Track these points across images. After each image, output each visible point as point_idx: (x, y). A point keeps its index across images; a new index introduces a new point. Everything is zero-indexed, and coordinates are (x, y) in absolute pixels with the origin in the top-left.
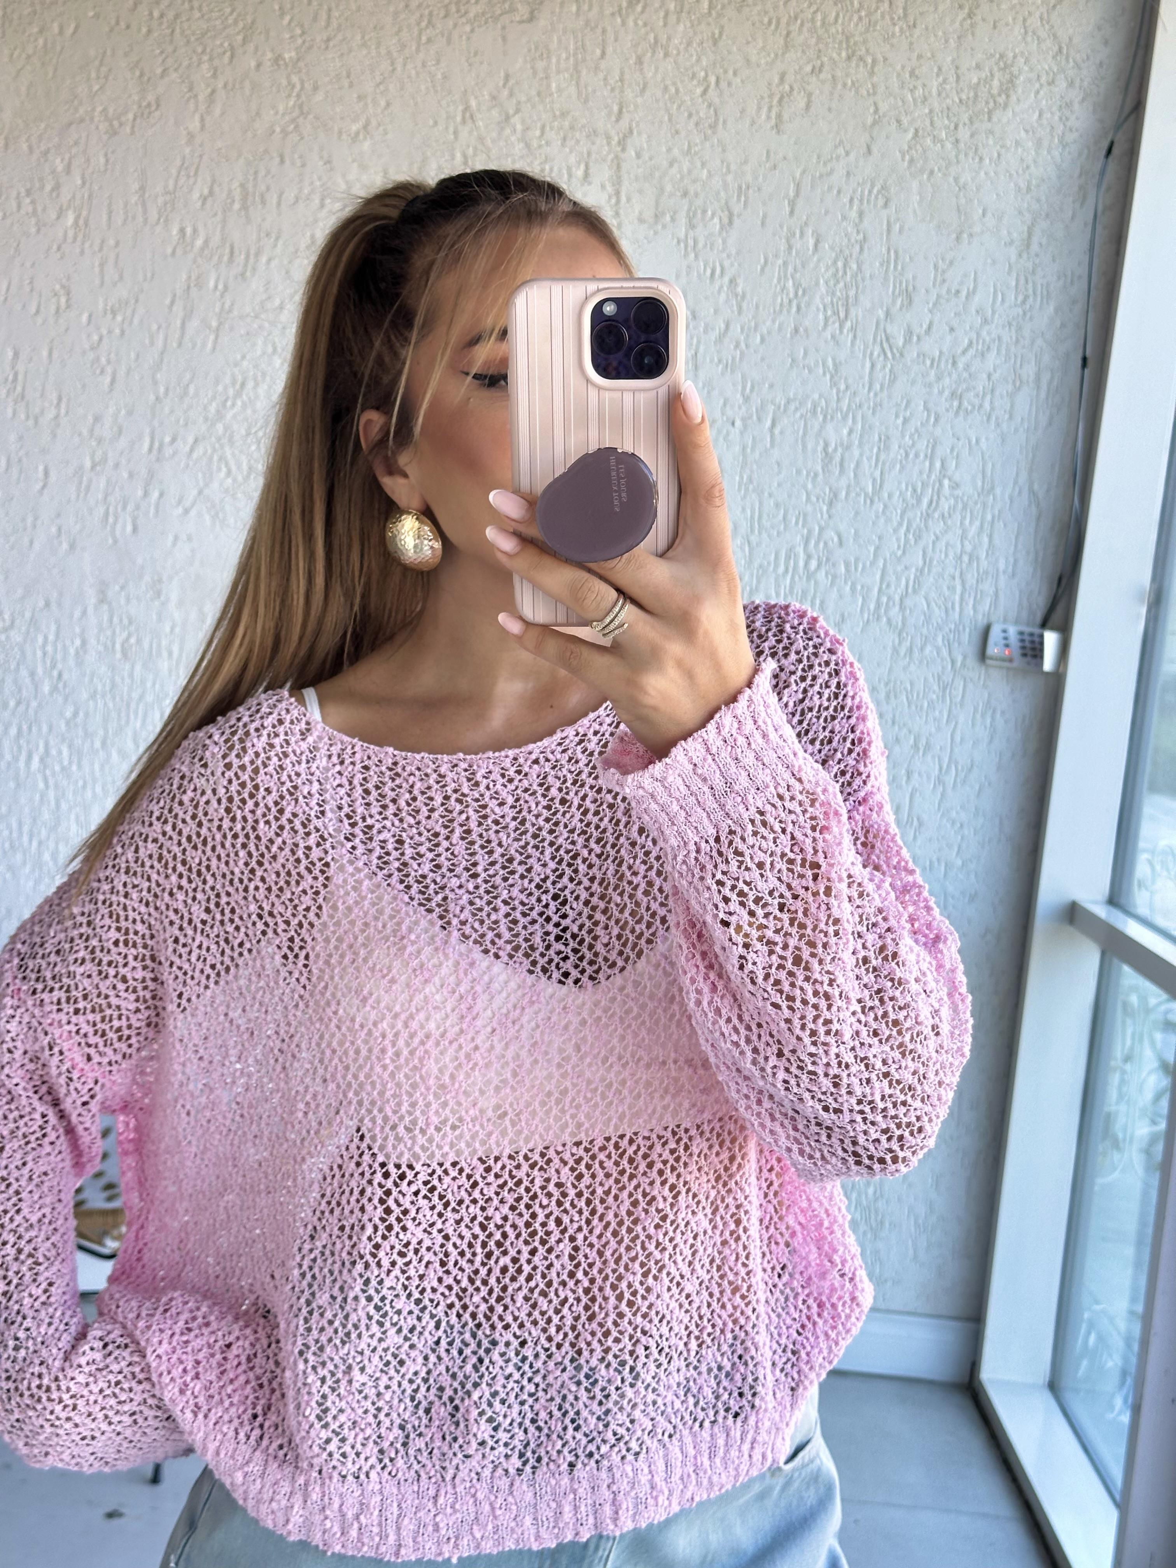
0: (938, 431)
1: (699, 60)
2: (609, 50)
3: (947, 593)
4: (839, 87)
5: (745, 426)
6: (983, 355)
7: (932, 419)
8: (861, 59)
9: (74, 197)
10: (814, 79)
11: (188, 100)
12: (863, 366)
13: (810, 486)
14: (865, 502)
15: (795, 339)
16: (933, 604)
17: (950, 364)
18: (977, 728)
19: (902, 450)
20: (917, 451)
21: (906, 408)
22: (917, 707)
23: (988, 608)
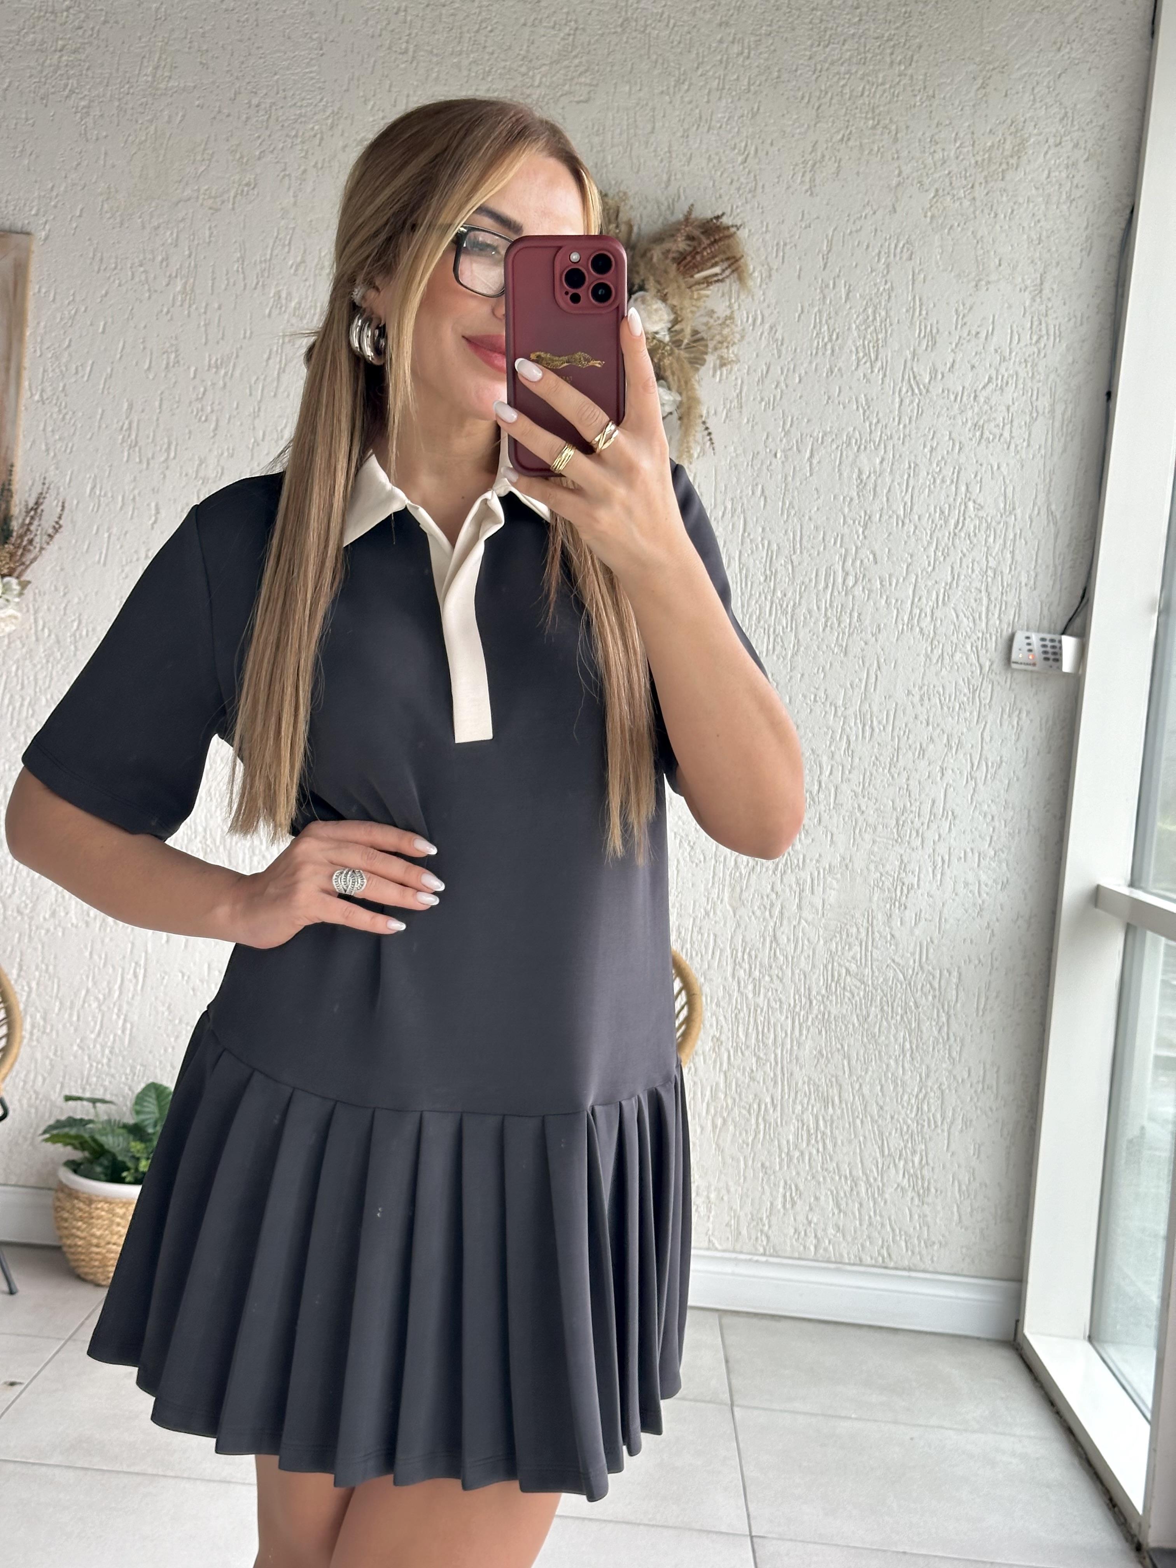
0: (962, 460)
1: (738, 132)
2: (658, 125)
3: (974, 605)
4: (866, 152)
5: (786, 457)
6: (1002, 389)
7: (957, 448)
8: (885, 127)
9: (181, 266)
10: (844, 145)
11: (283, 177)
12: (893, 402)
13: (846, 510)
14: (897, 524)
15: (830, 379)
16: (961, 615)
17: (972, 398)
18: (1005, 728)
19: (930, 476)
20: (943, 477)
21: (933, 438)
22: (949, 708)
23: (1012, 618)
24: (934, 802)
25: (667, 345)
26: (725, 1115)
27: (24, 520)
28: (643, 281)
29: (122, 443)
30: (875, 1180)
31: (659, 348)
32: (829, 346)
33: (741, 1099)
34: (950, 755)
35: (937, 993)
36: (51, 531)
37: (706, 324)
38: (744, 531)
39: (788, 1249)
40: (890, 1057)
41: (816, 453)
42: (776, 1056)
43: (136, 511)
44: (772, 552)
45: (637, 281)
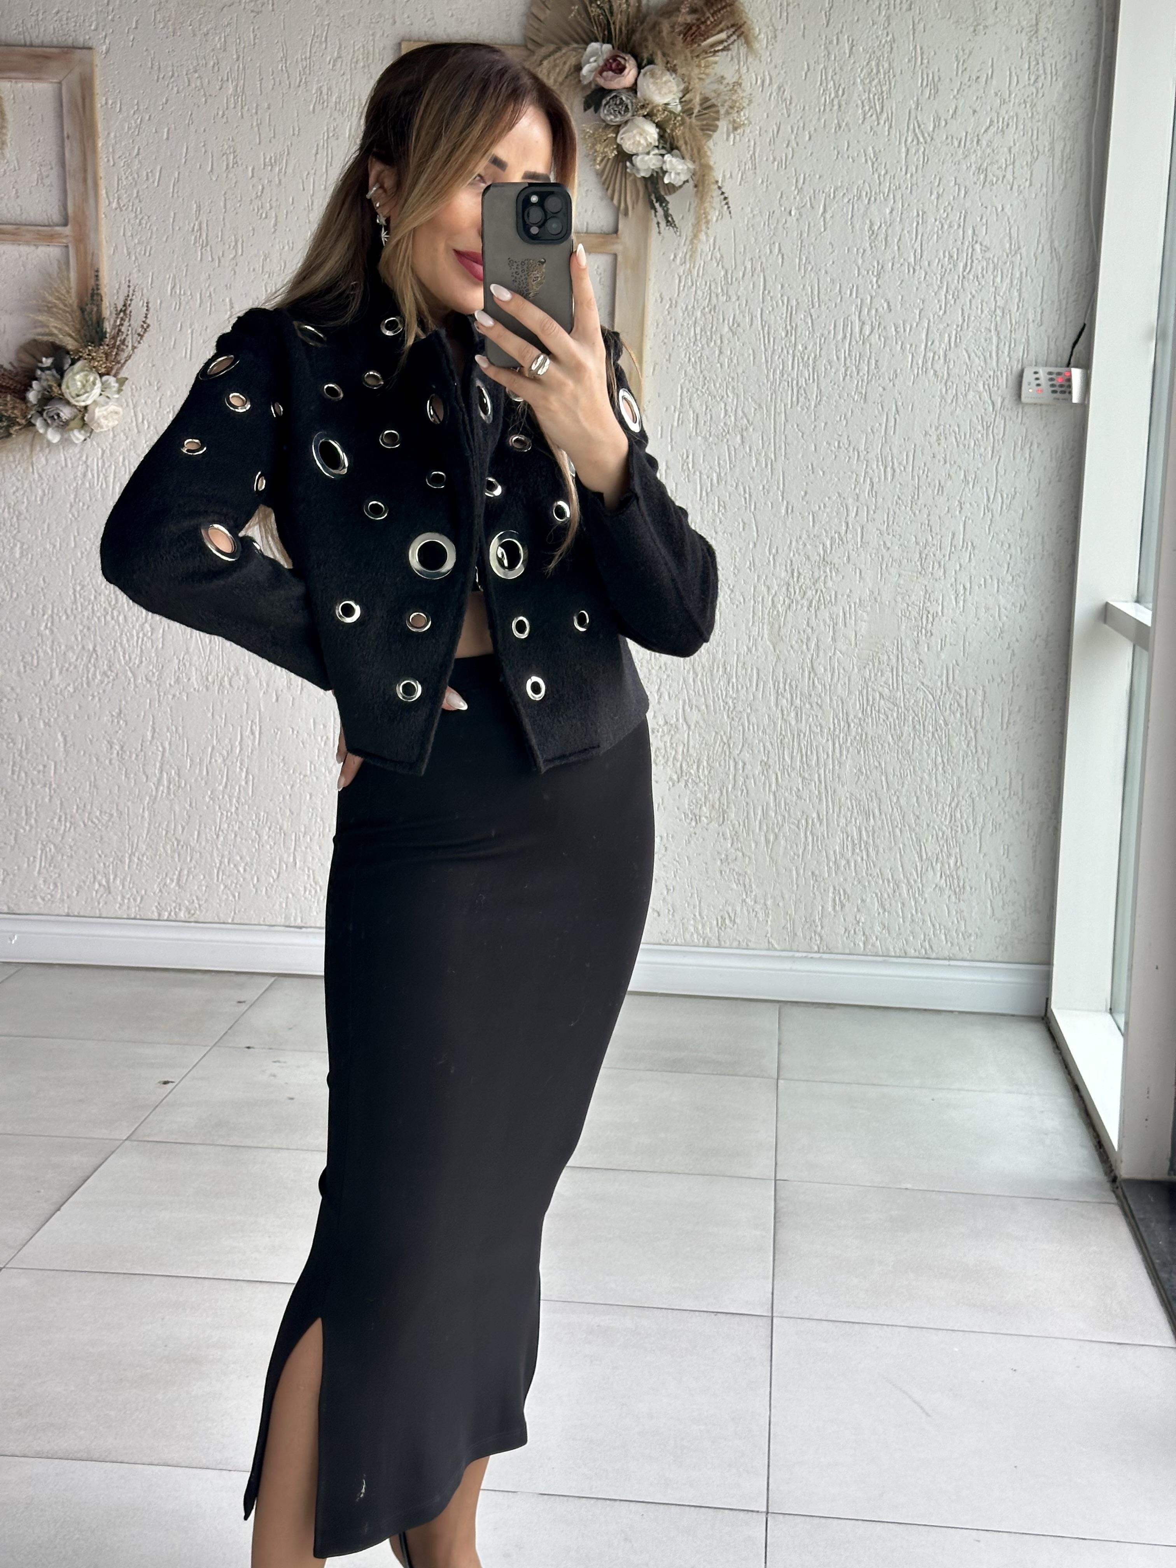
0: (968, 204)
3: (985, 345)
5: (800, 214)
6: (1003, 131)
7: (963, 192)
12: (899, 152)
14: (909, 271)
15: (838, 134)
16: (973, 355)
17: (975, 142)
18: (1017, 461)
19: (938, 222)
20: (950, 222)
21: (938, 185)
22: (965, 446)
23: (1021, 354)
24: (954, 534)
25: (679, 115)
26: (777, 831)
27: (115, 321)
28: (652, 55)
29: (194, 244)
30: (915, 881)
31: (670, 119)
32: (836, 102)
33: (790, 815)
34: (967, 489)
35: (965, 710)
36: (139, 331)
37: (715, 91)
38: (765, 289)
39: (840, 945)
40: (924, 771)
41: (828, 208)
42: (819, 776)
43: (213, 308)
44: (792, 307)
45: (646, 55)
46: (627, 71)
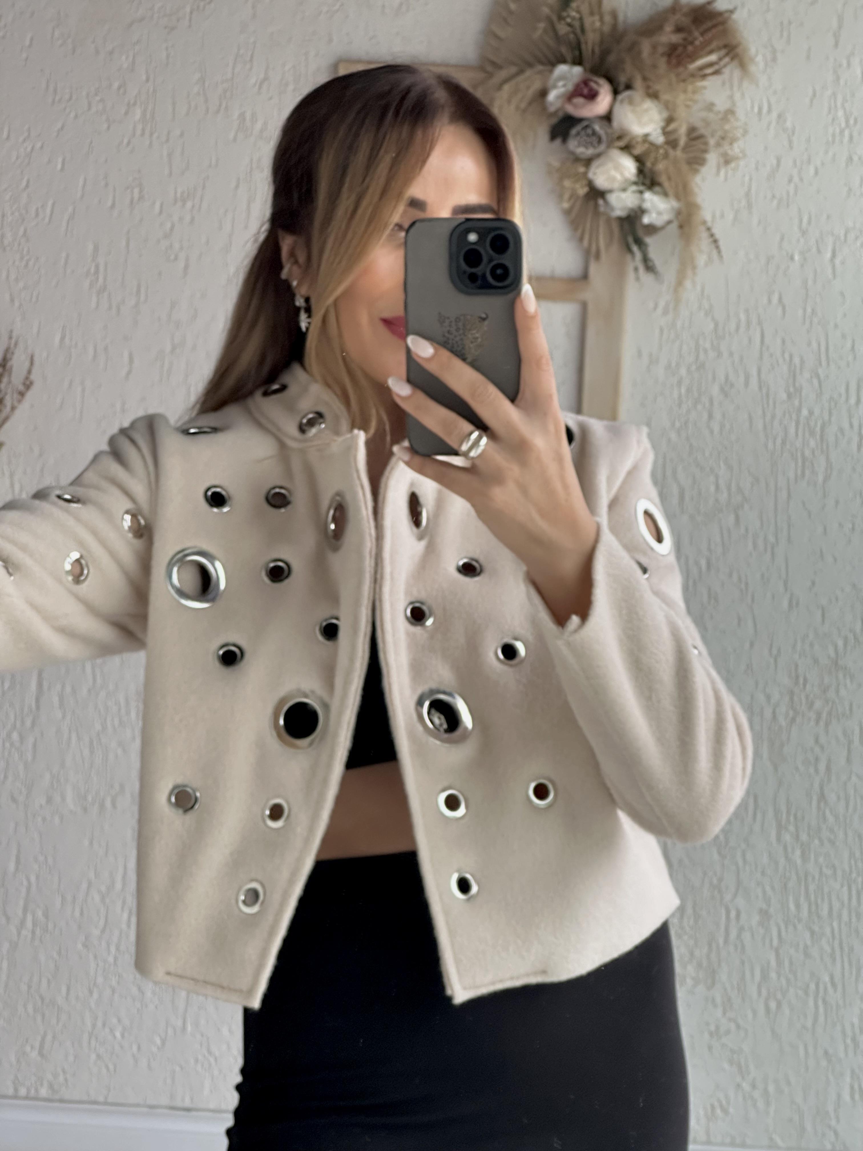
25: (661, 147)
26: (779, 997)
28: (629, 80)
29: (90, 289)
31: (652, 152)
32: (847, 133)
33: (796, 978)
36: (21, 388)
37: (703, 120)
38: (762, 345)
41: (837, 253)
42: (832, 929)
43: (109, 362)
45: (622, 79)
46: (600, 98)
